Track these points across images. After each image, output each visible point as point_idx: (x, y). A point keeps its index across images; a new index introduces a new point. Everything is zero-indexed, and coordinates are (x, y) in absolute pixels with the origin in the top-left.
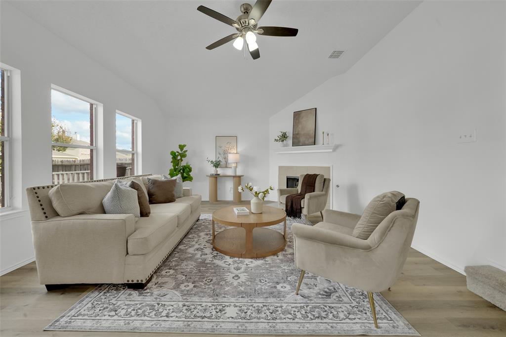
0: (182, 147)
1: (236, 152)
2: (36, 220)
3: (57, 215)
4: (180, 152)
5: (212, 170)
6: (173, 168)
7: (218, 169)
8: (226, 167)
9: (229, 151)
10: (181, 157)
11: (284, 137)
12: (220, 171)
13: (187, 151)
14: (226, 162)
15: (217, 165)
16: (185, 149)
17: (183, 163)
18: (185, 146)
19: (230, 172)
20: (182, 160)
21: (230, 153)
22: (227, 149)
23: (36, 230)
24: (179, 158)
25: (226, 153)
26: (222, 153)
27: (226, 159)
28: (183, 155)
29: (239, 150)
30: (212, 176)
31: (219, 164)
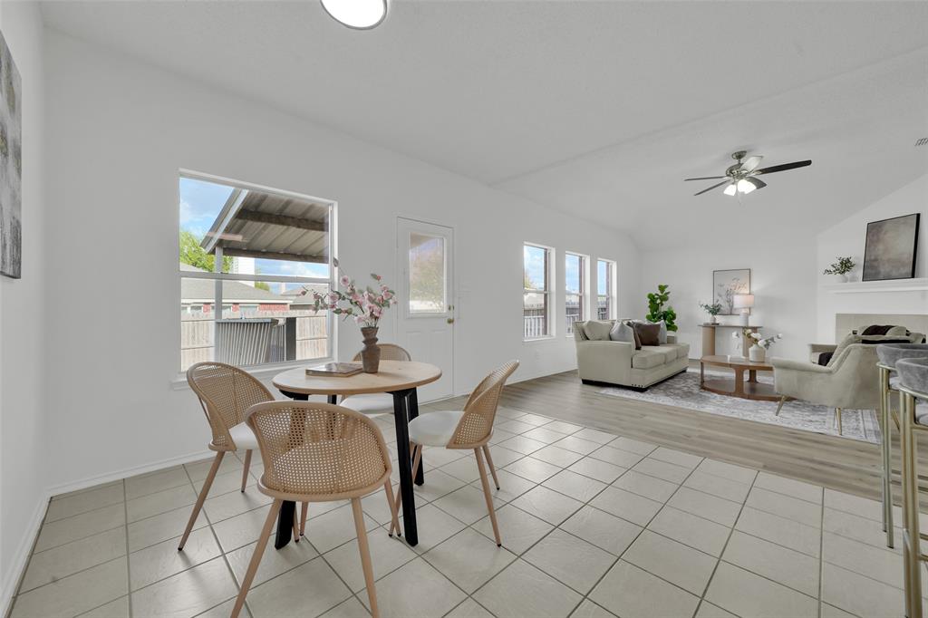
0: (662, 288)
1: (748, 292)
2: (577, 341)
3: (588, 339)
4: (660, 294)
5: (708, 318)
6: (650, 314)
7: (716, 316)
8: (731, 314)
9: (736, 291)
10: (662, 301)
11: (846, 265)
12: (720, 319)
13: (668, 293)
14: (732, 307)
15: (715, 310)
16: (666, 290)
17: (664, 309)
18: (666, 287)
19: (737, 321)
20: (662, 305)
21: (737, 294)
22: (733, 288)
23: (578, 346)
24: (658, 301)
25: (729, 294)
26: (724, 293)
27: (730, 302)
28: (664, 298)
29: (755, 288)
30: (706, 326)
31: (718, 310)
